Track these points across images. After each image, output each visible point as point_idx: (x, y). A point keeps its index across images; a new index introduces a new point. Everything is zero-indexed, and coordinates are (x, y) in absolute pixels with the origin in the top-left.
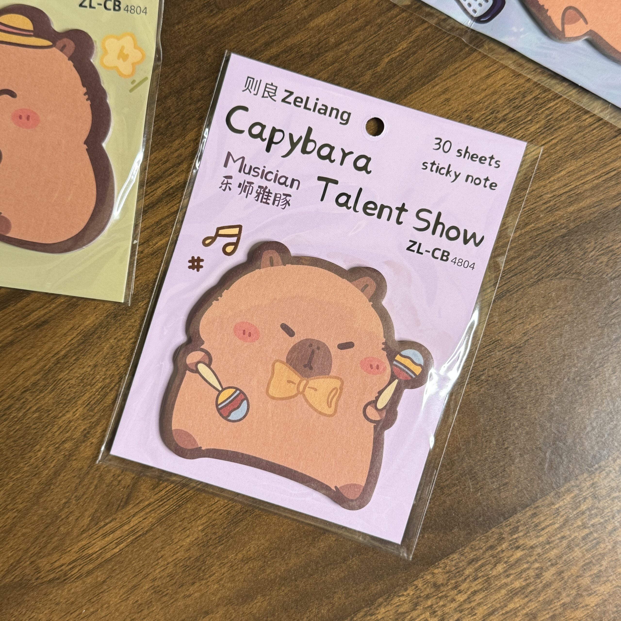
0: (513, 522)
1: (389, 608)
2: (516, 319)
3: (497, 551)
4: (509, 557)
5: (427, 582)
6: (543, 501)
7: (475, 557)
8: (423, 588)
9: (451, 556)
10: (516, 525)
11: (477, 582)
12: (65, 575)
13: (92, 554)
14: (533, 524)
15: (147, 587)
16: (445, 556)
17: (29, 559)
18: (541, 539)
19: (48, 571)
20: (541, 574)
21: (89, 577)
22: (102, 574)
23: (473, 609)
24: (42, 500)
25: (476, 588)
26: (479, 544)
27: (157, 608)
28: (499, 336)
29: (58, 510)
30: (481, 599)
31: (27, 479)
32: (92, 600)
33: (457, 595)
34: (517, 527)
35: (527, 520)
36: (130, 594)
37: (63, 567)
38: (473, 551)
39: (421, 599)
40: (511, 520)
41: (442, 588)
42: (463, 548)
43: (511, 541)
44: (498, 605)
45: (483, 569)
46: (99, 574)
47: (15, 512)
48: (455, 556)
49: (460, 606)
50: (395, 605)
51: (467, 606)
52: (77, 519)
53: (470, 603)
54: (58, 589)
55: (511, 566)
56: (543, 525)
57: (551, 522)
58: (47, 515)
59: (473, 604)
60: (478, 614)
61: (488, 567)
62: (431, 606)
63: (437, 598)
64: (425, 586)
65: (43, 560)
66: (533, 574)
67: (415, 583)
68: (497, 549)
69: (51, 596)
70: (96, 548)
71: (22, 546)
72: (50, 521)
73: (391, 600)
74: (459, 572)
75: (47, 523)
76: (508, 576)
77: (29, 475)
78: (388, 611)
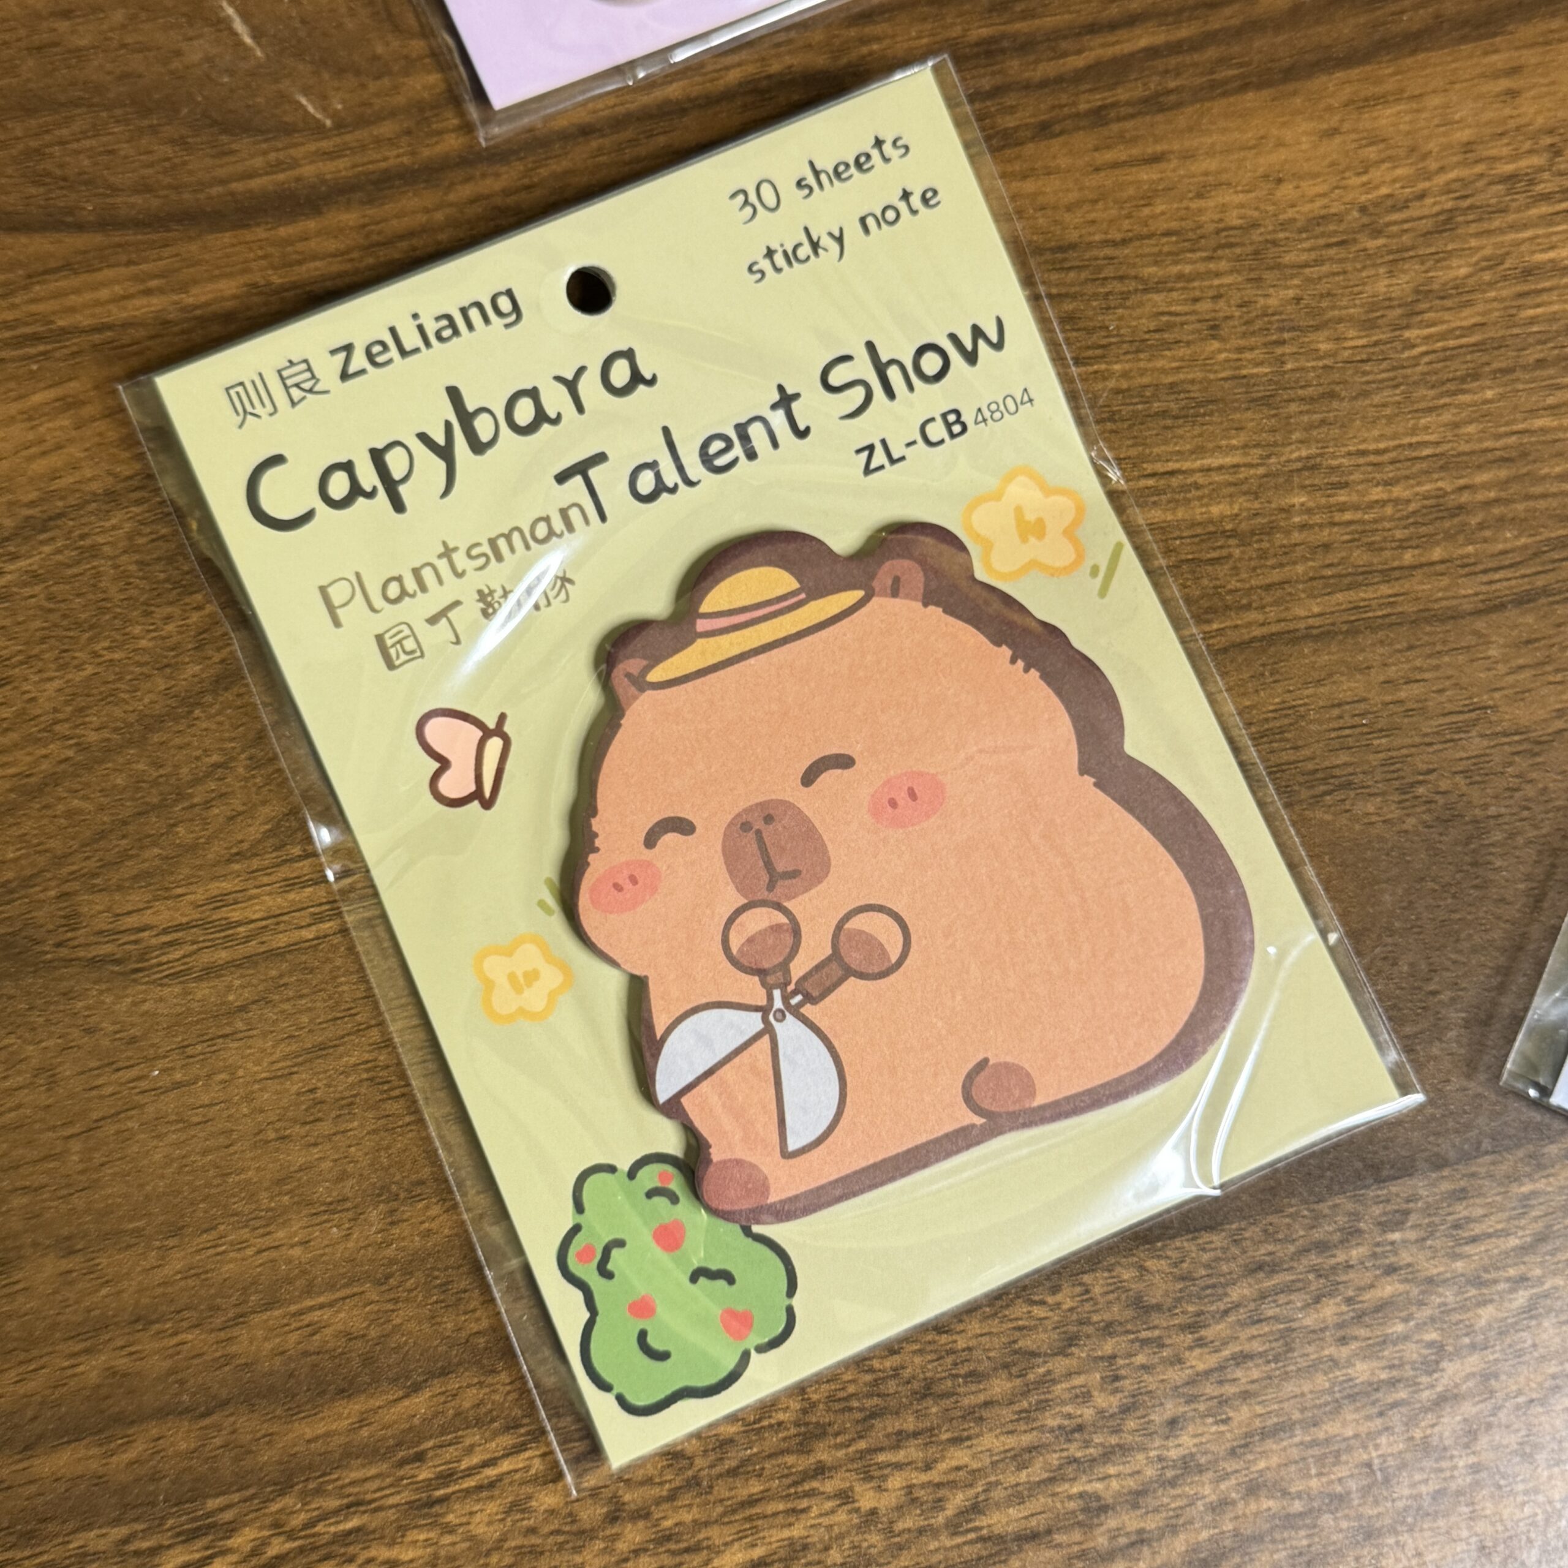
0: (1397, 1195)
1: (994, 1325)
2: (1548, 668)
3: (1333, 1261)
4: (1361, 1289)
5: (1118, 1287)
6: (1493, 1163)
7: (1267, 1258)
8: (1101, 1300)
9: (1206, 1237)
10: (1405, 1206)
11: (1254, 1330)
12: (142, 957)
13: (239, 924)
14: (1450, 1218)
15: (353, 1060)
16: (1188, 1231)
17: (58, 886)
18: (1459, 1265)
19: (100, 932)
20: (1437, 1362)
21: (204, 984)
22: (243, 987)
23: (1224, 1401)
24: (156, 738)
25: (1247, 1348)
26: (1289, 1226)
27: (362, 1126)
28: (1492, 699)
29: (190, 777)
30: (1253, 1382)
31: (138, 670)
32: (190, 1051)
33: (1190, 1348)
34: (1406, 1213)
35: (1437, 1202)
36: (301, 1064)
37: (146, 934)
38: (1266, 1241)
39: (1090, 1330)
40: (1394, 1189)
41: (1156, 1319)
42: (1243, 1224)
43: (1378, 1245)
44: (1296, 1416)
45: (1282, 1299)
46: (237, 983)
47: (71, 746)
48: (1215, 1238)
49: (1191, 1382)
50: (1015, 1324)
51: (1210, 1389)
52: (232, 818)
53: (1221, 1383)
54: (108, 990)
55: (1359, 1317)
56: (1477, 1229)
57: (1500, 1226)
58: (155, 783)
59: (1230, 1390)
60: (1234, 1424)
61: (1298, 1300)
62: (1113, 1357)
63: (1132, 1341)
64: (1111, 1297)
65: (97, 898)
66: (1415, 1356)
67: (1087, 1278)
68: (1334, 1256)
69: (80, 1004)
70: (255, 911)
71: (52, 844)
72: (155, 800)
73: (1008, 1306)
74: (1214, 1286)
75: (147, 804)
76: (1343, 1341)
77: (147, 663)
78: (989, 1333)
